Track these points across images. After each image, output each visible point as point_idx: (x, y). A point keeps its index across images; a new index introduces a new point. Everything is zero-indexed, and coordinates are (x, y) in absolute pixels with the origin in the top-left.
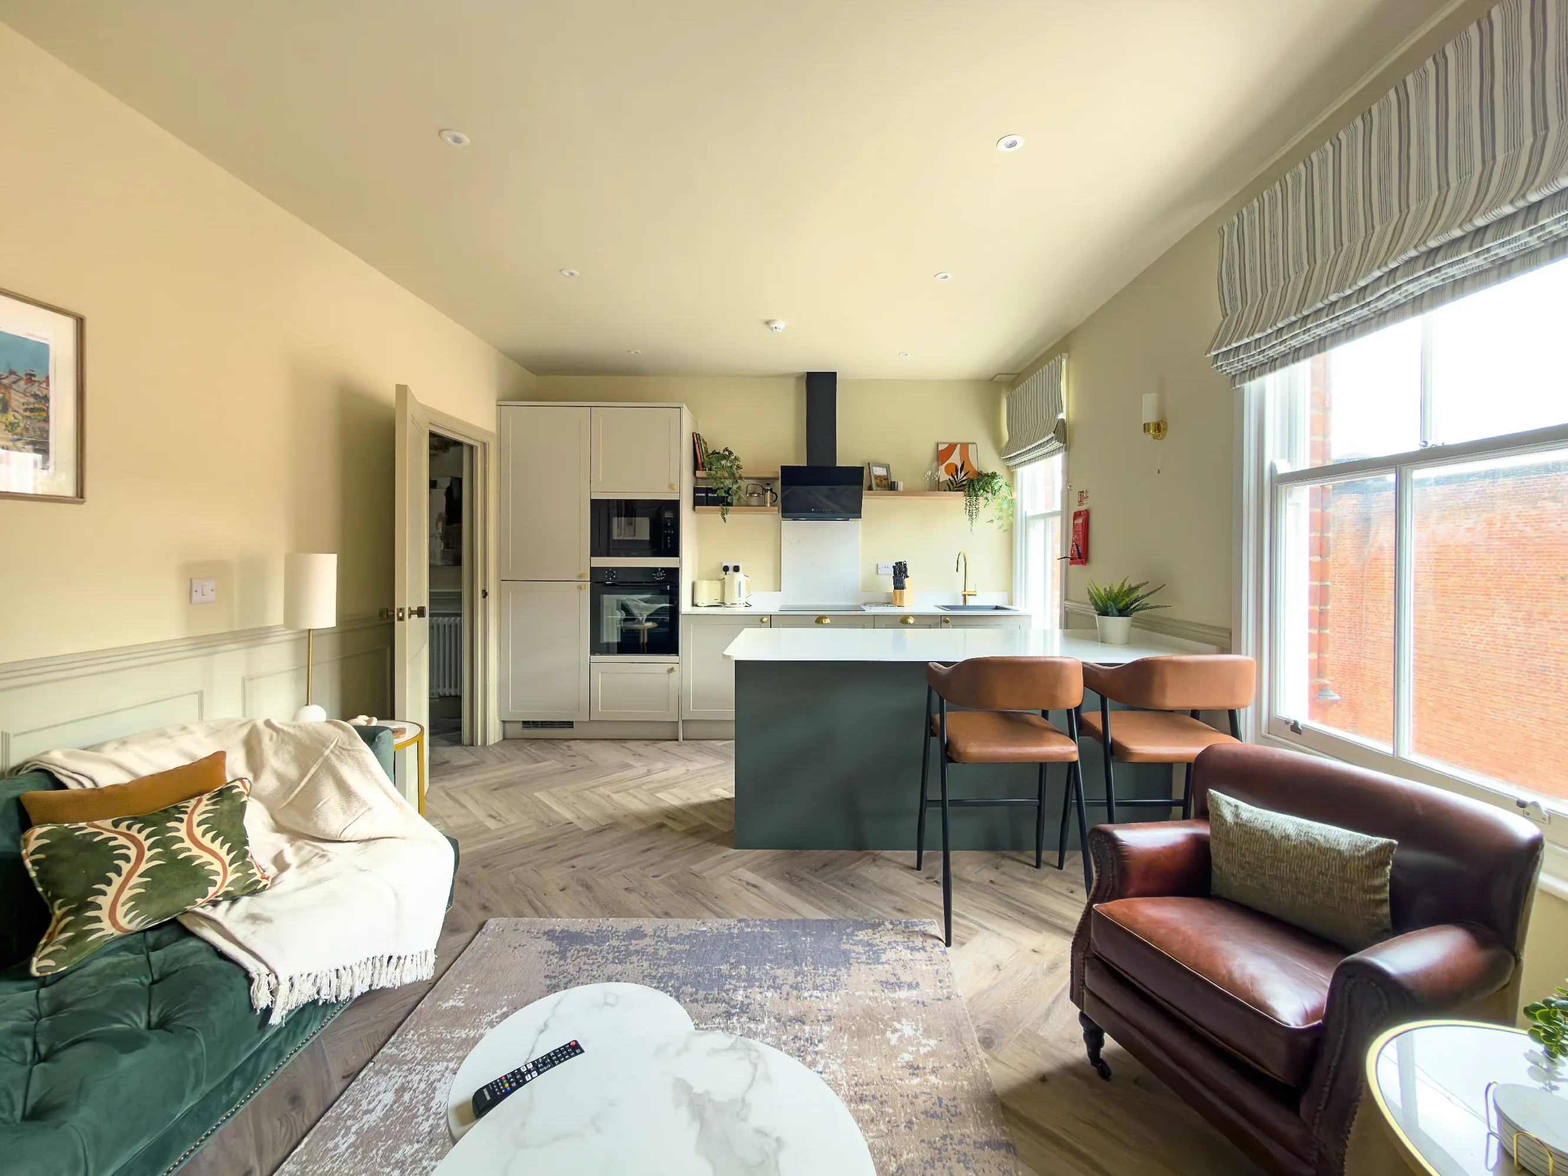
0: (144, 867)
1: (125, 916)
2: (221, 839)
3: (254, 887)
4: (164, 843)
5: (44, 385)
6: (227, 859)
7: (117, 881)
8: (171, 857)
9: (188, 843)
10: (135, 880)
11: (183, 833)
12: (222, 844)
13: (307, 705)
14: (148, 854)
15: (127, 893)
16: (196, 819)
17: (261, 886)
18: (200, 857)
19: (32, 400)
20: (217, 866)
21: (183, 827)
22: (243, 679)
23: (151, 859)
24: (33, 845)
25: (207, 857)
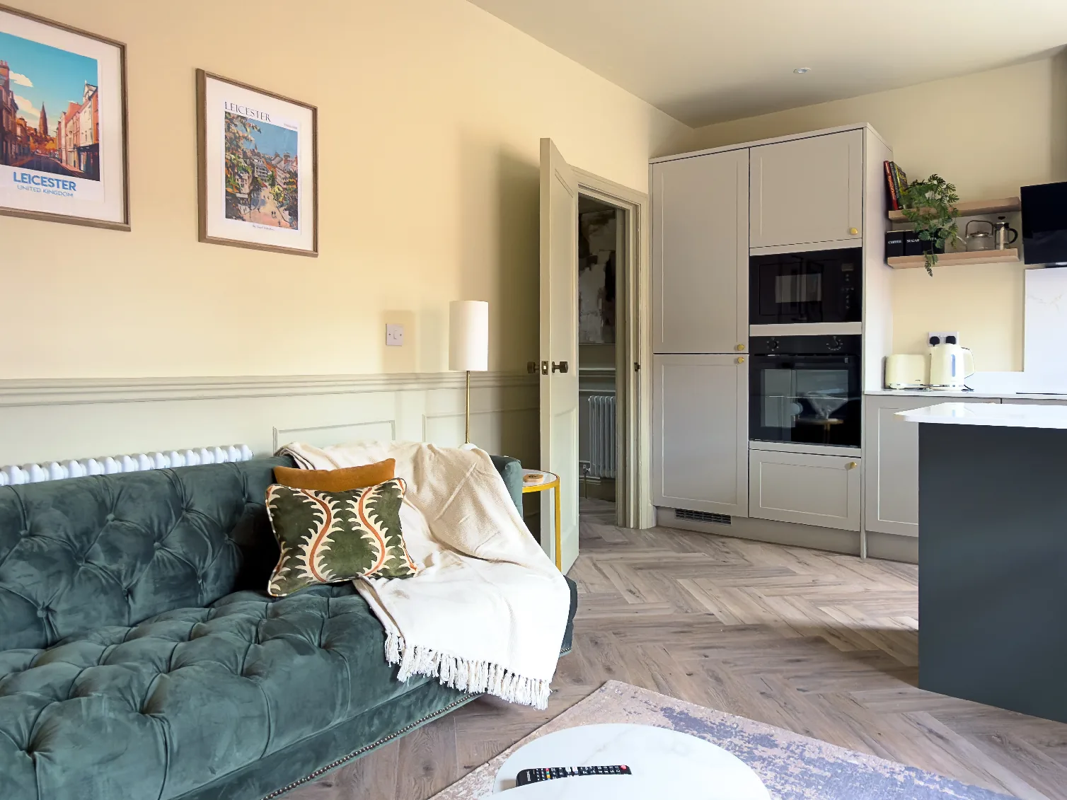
0: (331, 530)
1: (319, 565)
2: (381, 522)
3: (403, 573)
4: (344, 515)
5: (294, 164)
6: (385, 541)
7: (315, 536)
8: (347, 526)
9: (358, 520)
10: (325, 539)
11: (355, 511)
12: (382, 527)
13: (466, 443)
14: (334, 521)
15: (320, 548)
16: (366, 502)
17: (409, 573)
18: (367, 533)
19: (288, 175)
20: (377, 544)
21: (356, 505)
22: (424, 417)
23: (335, 526)
24: (272, 497)
25: (370, 535)
